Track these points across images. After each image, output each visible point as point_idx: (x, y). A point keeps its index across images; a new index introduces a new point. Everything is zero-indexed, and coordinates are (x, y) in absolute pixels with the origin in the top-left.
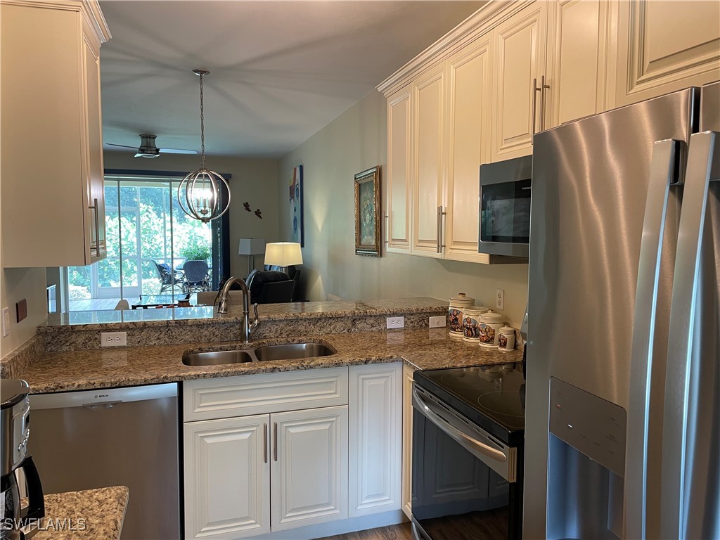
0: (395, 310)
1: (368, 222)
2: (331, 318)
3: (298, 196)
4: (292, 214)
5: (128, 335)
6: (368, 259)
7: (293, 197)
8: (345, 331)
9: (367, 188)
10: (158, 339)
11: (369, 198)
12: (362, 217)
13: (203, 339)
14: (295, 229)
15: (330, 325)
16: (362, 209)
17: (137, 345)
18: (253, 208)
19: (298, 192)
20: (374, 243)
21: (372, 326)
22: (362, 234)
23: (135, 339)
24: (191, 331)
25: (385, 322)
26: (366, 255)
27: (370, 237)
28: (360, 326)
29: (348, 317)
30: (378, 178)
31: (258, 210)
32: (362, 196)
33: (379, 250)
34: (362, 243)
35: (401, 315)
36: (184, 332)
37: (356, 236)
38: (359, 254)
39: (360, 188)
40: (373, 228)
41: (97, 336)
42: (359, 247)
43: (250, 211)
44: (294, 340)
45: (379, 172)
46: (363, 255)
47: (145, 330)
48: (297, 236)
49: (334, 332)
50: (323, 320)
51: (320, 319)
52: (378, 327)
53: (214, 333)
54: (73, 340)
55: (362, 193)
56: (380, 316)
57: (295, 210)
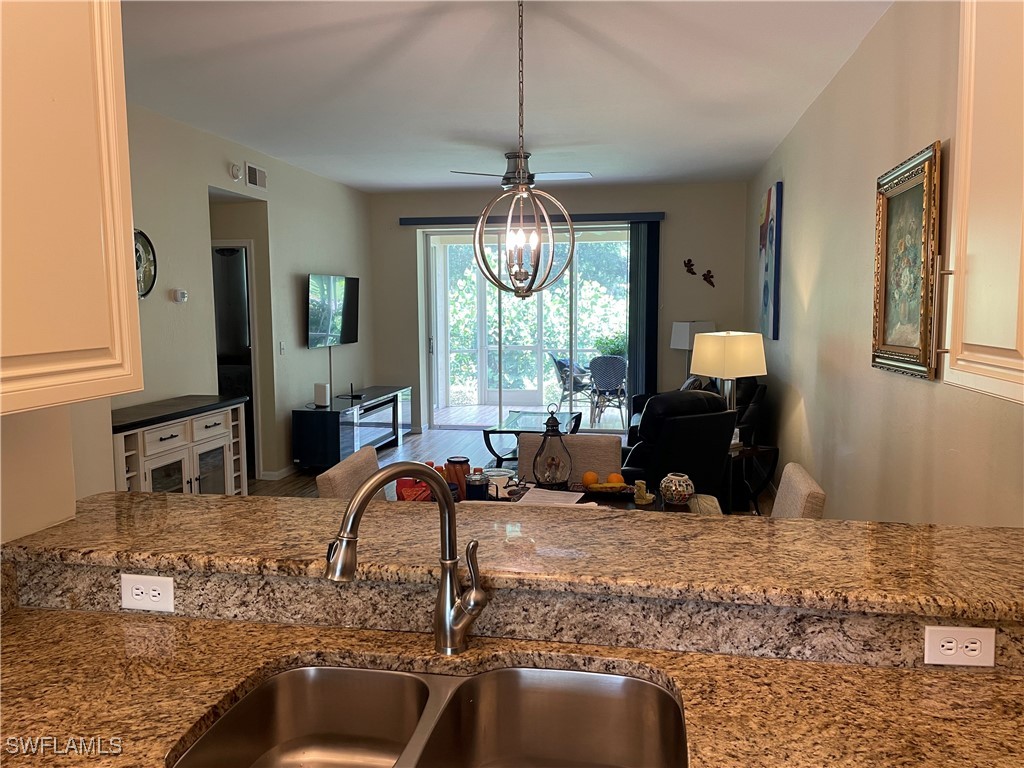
0: (959, 604)
1: (905, 288)
2: (717, 605)
3: (771, 243)
4: (763, 277)
5: (178, 587)
6: (902, 381)
7: (764, 246)
8: (768, 651)
9: (907, 203)
10: (243, 603)
11: (912, 227)
12: (893, 279)
13: (347, 618)
14: (766, 305)
15: (715, 624)
16: (893, 258)
17: (197, 613)
18: (700, 269)
19: (773, 235)
20: (917, 343)
21: (867, 646)
22: (890, 318)
23: (193, 598)
24: (319, 593)
25: (918, 638)
26: (897, 370)
27: (908, 328)
28: (820, 641)
29: (779, 609)
30: (936, 175)
31: (709, 272)
32: (894, 227)
33: (929, 362)
34: (889, 340)
35: (984, 624)
36: (303, 594)
37: (875, 322)
38: (882, 366)
39: (890, 207)
40: (916, 305)
41: (114, 581)
42: (883, 350)
43: (694, 273)
44: (591, 660)
45: (941, 160)
46: (889, 368)
47: (214, 579)
48: (768, 317)
49: (726, 648)
50: (691, 607)
51: (680, 602)
52: (889, 653)
53: (375, 606)
54: (69, 583)
55: (894, 220)
56: (900, 617)
57: (766, 270)
